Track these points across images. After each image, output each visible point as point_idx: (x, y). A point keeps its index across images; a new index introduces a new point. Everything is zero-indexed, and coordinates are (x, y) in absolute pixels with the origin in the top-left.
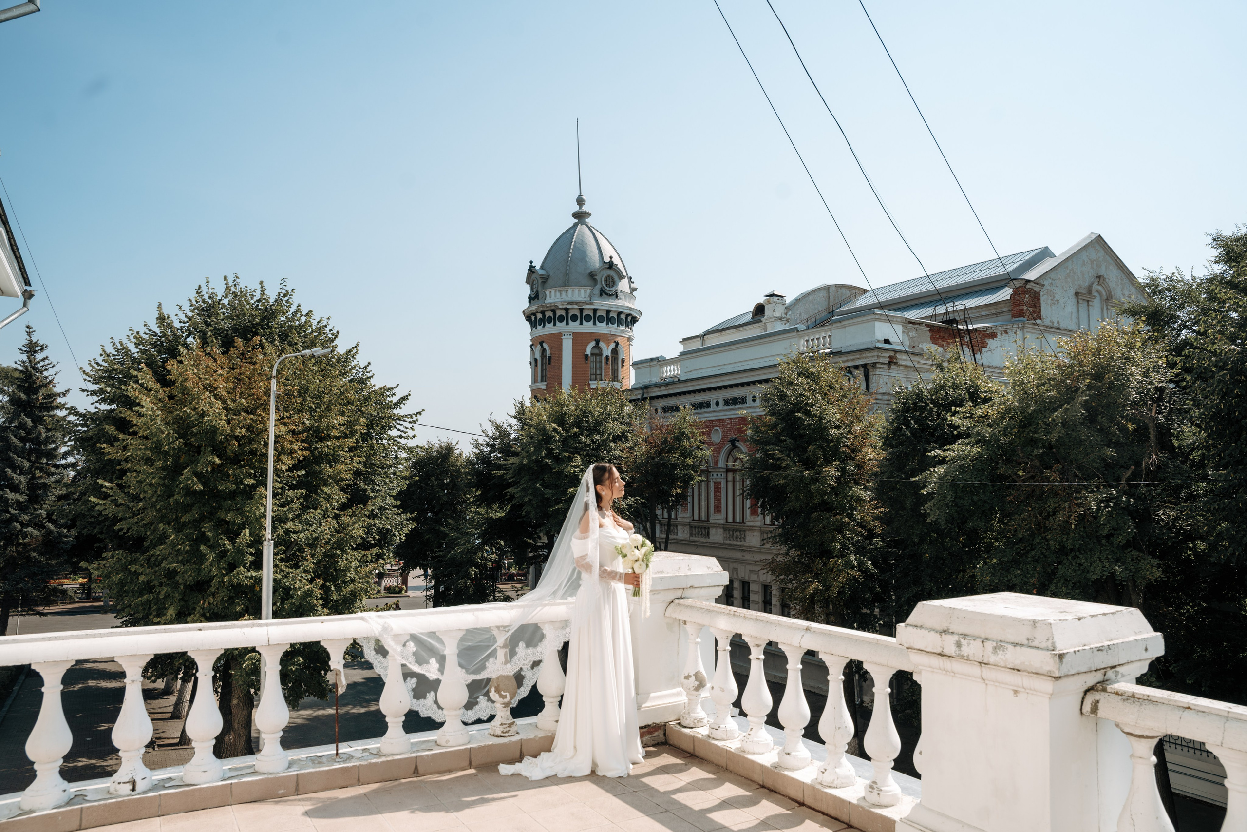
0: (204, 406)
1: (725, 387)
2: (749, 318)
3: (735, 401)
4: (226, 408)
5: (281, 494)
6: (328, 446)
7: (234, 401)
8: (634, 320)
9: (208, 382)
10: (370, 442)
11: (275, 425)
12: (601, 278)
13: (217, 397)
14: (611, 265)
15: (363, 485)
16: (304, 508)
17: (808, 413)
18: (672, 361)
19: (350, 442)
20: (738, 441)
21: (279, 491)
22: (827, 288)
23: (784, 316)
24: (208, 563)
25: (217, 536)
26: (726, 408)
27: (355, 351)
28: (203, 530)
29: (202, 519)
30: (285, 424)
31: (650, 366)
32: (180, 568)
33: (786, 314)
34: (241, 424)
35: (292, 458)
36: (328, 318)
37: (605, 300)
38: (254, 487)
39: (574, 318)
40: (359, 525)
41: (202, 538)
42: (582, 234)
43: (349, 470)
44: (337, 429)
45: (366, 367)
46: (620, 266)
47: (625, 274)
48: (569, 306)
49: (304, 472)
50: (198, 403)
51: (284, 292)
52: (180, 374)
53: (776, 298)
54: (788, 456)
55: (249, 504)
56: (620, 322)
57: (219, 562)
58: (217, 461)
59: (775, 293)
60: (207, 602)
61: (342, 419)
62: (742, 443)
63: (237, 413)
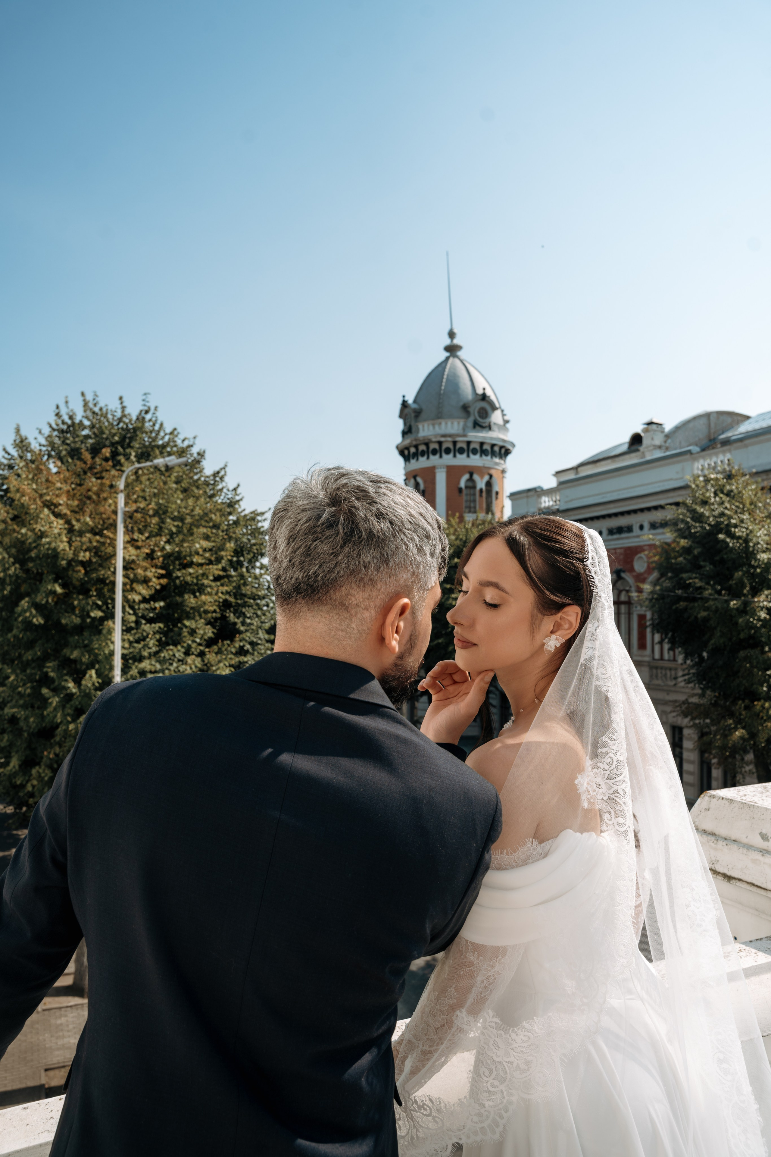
0: (43, 526)
1: (610, 516)
2: (625, 448)
3: (620, 530)
4: (71, 530)
5: (137, 629)
6: (190, 574)
7: (78, 520)
8: (507, 452)
9: (48, 498)
10: (239, 571)
11: (125, 548)
12: (474, 410)
13: (57, 515)
14: (484, 397)
15: (232, 617)
16: (162, 645)
17: (732, 536)
18: (549, 492)
19: (215, 570)
20: (624, 572)
21: (133, 625)
22: (708, 415)
23: (663, 444)
24: (50, 709)
25: (62, 676)
26: (610, 537)
27: (222, 473)
28: (45, 670)
29: (46, 657)
30: (138, 548)
31: (527, 497)
32: (21, 714)
33: (665, 442)
34: (84, 547)
35: (148, 587)
36: (195, 438)
37: (478, 432)
38: (102, 620)
39: (448, 451)
40: (225, 665)
41: (45, 681)
42: (453, 367)
43: (215, 601)
44: (202, 555)
45: (235, 489)
46: (493, 398)
47: (497, 405)
48: (442, 439)
49: (162, 604)
50: (36, 523)
51: (146, 408)
52: (18, 491)
53: (654, 427)
54: (708, 583)
55: (97, 640)
56: (493, 454)
57: (64, 707)
58: (59, 590)
59: (655, 421)
60: (52, 752)
61: (206, 544)
62: (628, 574)
63: (81, 533)
